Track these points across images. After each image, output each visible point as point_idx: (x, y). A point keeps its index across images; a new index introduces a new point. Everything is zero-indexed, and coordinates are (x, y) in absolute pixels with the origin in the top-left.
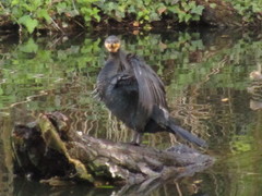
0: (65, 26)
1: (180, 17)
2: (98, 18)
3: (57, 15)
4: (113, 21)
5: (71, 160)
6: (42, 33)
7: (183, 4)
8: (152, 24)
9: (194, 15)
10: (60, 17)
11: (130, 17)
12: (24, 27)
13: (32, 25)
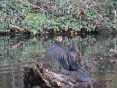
0: (47, 32)
1: (88, 30)
2: (59, 30)
3: (44, 29)
4: (64, 31)
5: (44, 80)
6: (39, 35)
7: (89, 25)
8: (78, 32)
9: (92, 29)
10: (45, 29)
11: (70, 30)
12: (32, 33)
13: (35, 32)
